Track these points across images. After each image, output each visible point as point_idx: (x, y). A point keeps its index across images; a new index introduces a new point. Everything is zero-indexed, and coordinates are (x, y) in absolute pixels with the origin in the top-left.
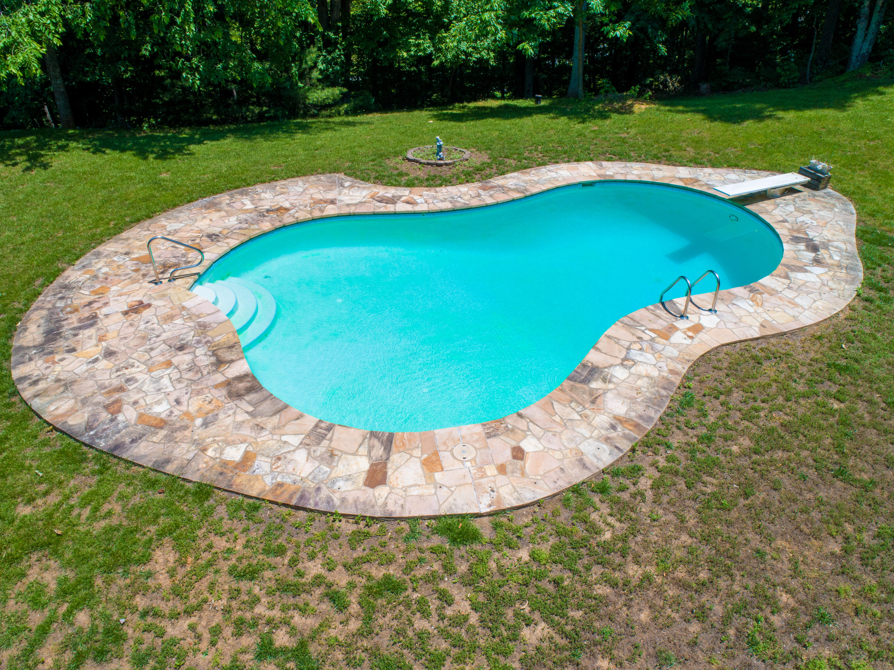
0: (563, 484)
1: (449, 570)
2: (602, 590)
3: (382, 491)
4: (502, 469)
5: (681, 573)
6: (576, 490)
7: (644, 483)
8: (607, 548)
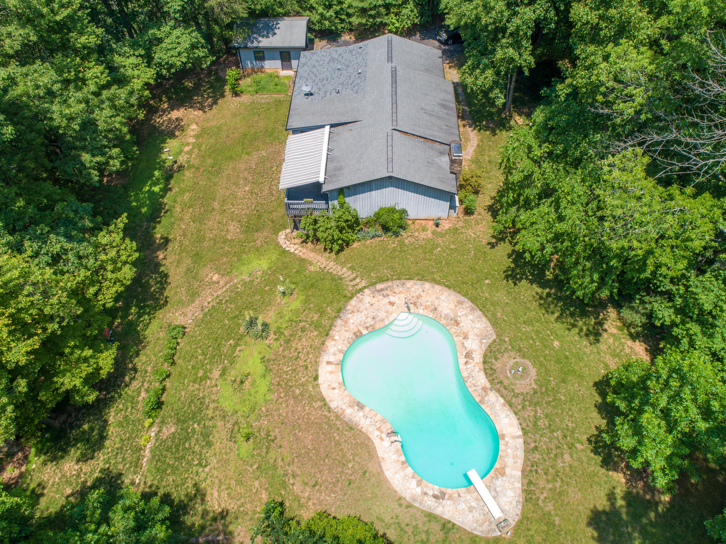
0: (325, 397)
1: (309, 377)
2: (304, 402)
3: (325, 364)
4: (329, 385)
5: (306, 416)
6: (324, 399)
7: (326, 413)
8: (312, 404)
